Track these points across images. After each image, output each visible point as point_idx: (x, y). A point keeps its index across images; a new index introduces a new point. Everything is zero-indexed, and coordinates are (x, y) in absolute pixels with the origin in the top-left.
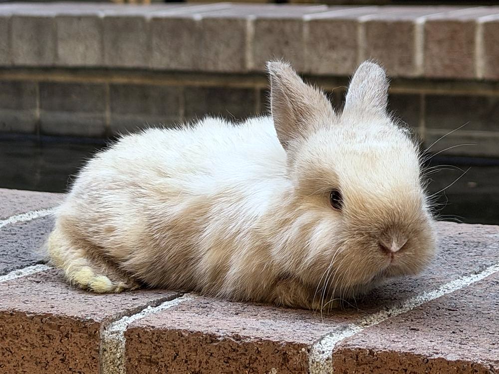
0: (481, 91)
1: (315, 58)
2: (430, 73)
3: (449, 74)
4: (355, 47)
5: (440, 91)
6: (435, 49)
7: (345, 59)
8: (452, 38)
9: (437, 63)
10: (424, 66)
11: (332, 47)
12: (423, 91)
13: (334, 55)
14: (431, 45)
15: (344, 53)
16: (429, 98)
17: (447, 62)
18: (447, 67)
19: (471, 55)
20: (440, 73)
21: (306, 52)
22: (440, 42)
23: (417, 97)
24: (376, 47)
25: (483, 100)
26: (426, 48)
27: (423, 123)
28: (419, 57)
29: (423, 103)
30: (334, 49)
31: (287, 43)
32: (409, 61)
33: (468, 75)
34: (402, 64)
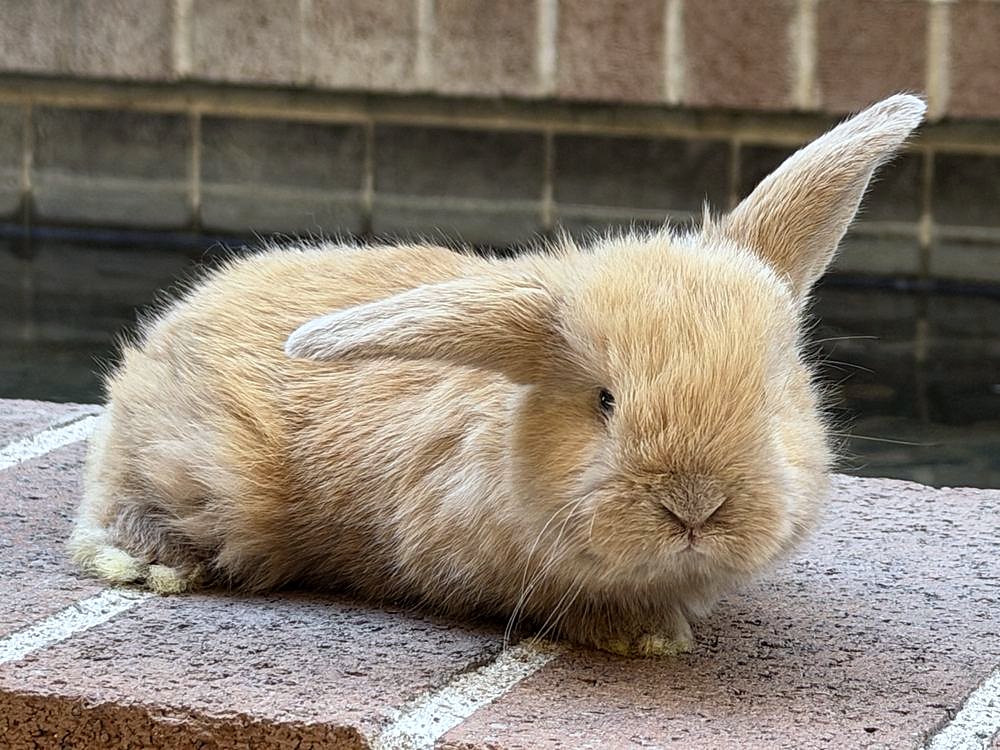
0: (672, 129)
1: (324, 54)
2: (570, 90)
3: (608, 92)
4: (411, 34)
5: (586, 126)
6: (581, 41)
7: (388, 58)
8: (617, 20)
9: (585, 69)
10: (557, 75)
11: (362, 32)
12: (550, 126)
13: (365, 49)
14: (573, 32)
15: (386, 44)
16: (561, 140)
17: (605, 68)
18: (603, 78)
19: (655, 55)
20: (590, 91)
21: (305, 39)
22: (590, 27)
23: (537, 138)
24: (455, 34)
25: (676, 146)
26: (561, 39)
28: (546, 58)
29: (550, 151)
30: (363, 35)
31: (263, 22)
32: (525, 65)
33: (646, 96)
34: (509, 71)
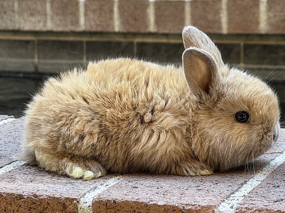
0: (118, 39)
1: (22, 21)
2: (89, 29)
3: (99, 29)
4: (45, 15)
5: (94, 39)
6: (91, 15)
7: (39, 21)
8: (101, 9)
9: (93, 23)
10: (85, 25)
11: (32, 15)
12: (85, 39)
13: (33, 19)
14: (89, 13)
15: (39, 18)
16: (88, 43)
17: (98, 22)
18: (98, 25)
19: (111, 18)
20: (94, 29)
21: (17, 17)
22: (94, 11)
23: (81, 43)
24: (57, 14)
25: (119, 44)
26: (86, 15)
27: (85, 57)
28: (82, 20)
29: (85, 46)
30: (32, 16)
31: (5, 13)
32: (76, 22)
33: (110, 30)
34: (72, 24)
